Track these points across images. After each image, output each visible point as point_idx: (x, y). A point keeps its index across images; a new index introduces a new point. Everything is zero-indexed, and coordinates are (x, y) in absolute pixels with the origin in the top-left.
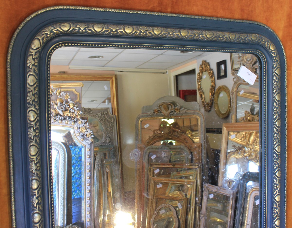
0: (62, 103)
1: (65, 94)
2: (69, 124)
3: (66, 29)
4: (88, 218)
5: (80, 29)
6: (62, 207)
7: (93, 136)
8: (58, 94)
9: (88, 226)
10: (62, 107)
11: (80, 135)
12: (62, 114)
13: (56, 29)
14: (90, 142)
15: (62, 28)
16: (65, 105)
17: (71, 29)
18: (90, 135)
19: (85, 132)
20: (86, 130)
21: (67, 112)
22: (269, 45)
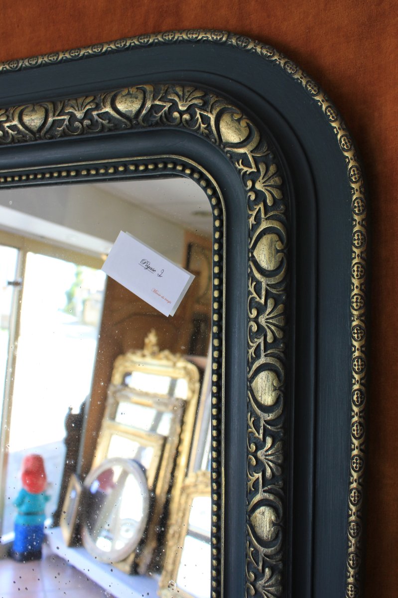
22: (213, 123)
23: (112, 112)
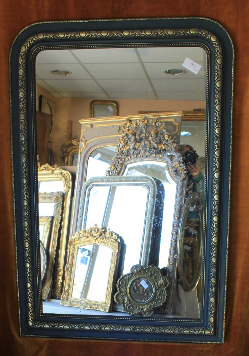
0: (157, 134)
1: (161, 124)
2: (163, 158)
3: (41, 37)
4: (172, 261)
5: (50, 37)
6: (146, 247)
7: (186, 172)
8: (153, 124)
9: (170, 270)
10: (157, 139)
11: (173, 171)
12: (156, 147)
13: (35, 38)
14: (182, 179)
15: (39, 37)
16: (160, 136)
17: (44, 37)
18: (183, 171)
19: (178, 167)
20: (180, 165)
21: (161, 145)
22: (210, 37)
23: (189, 33)
